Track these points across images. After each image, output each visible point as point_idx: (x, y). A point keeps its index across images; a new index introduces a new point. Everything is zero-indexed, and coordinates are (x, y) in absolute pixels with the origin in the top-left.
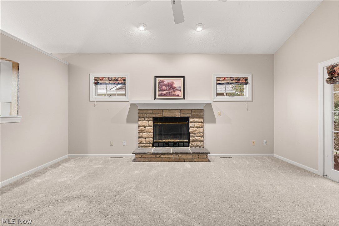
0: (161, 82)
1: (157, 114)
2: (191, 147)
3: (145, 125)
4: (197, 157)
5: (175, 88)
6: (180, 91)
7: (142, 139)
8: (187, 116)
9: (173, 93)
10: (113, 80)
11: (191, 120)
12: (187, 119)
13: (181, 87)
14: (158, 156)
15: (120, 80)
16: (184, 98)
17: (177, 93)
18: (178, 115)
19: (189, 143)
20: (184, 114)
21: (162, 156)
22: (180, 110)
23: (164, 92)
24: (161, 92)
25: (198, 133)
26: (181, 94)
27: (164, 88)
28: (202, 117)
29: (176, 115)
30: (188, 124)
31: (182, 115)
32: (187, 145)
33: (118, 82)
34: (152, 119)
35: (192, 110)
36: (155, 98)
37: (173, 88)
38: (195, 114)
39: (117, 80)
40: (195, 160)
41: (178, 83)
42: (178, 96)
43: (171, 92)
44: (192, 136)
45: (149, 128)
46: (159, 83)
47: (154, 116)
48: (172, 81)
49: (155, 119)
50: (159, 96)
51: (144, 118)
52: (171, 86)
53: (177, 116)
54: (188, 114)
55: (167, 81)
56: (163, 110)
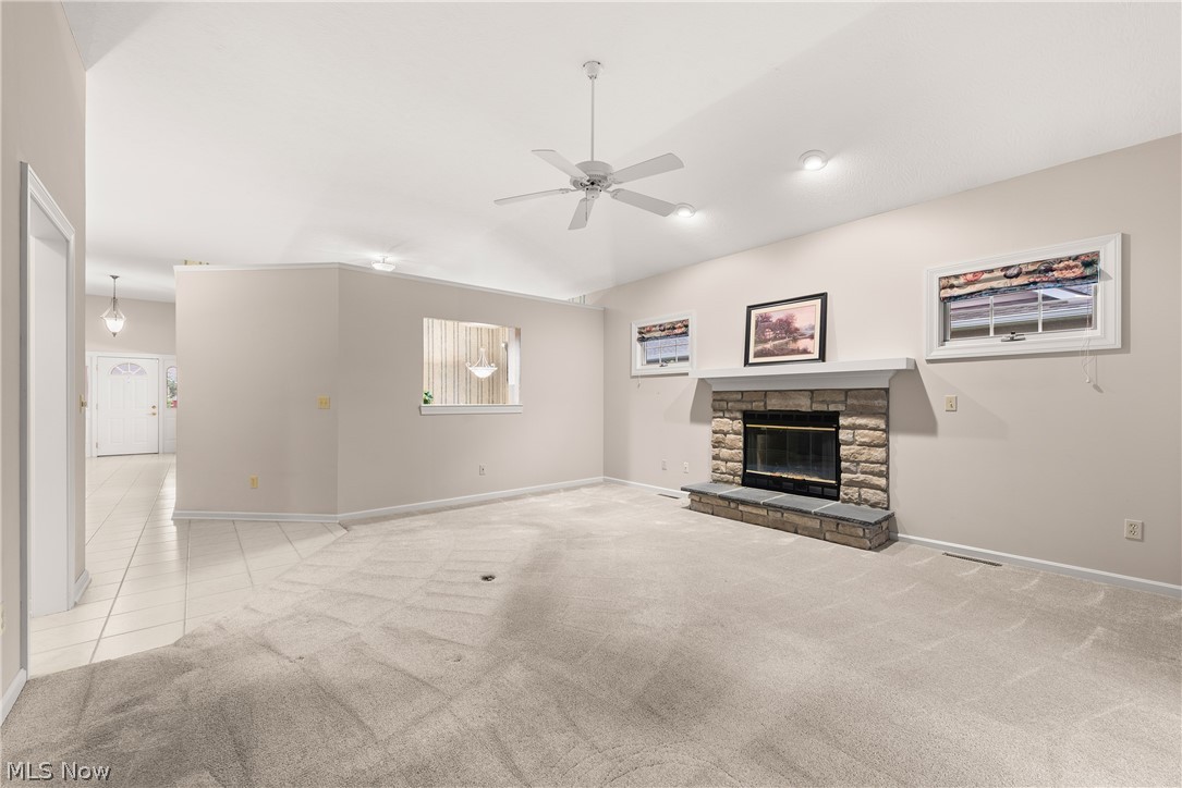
0: (765, 319)
1: (752, 402)
2: (844, 501)
3: (725, 429)
4: (833, 527)
5: (797, 329)
6: (812, 337)
7: (719, 462)
8: (832, 408)
9: (792, 346)
10: (668, 329)
11: (843, 421)
12: (832, 418)
13: (813, 328)
15: (680, 327)
16: (822, 357)
17: (802, 344)
18: (804, 405)
19: (837, 487)
20: (822, 402)
22: (812, 391)
23: (769, 346)
24: (760, 347)
25: (866, 462)
26: (814, 346)
27: (770, 334)
28: (885, 414)
29: (799, 405)
30: (837, 433)
31: (823, 408)
32: (832, 493)
33: (676, 331)
34: (739, 415)
35: (847, 391)
36: (746, 363)
37: (791, 333)
38: (855, 402)
39: (674, 328)
40: (828, 536)
41: (806, 317)
42: (805, 351)
43: (787, 343)
44: (848, 471)
45: (733, 436)
46: (757, 322)
47: (745, 407)
48: (790, 312)
49: (748, 417)
50: (756, 356)
51: (723, 411)
52: (787, 329)
53: (803, 410)
54: (834, 402)
55: (776, 314)
56: (766, 391)
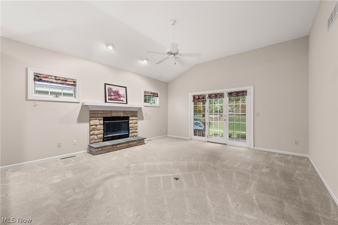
0: (110, 89)
1: (107, 114)
2: (131, 137)
3: (97, 124)
4: (139, 142)
5: (120, 95)
6: (124, 97)
7: (94, 136)
8: (128, 115)
9: (119, 99)
10: (61, 80)
11: (130, 118)
12: (128, 118)
13: (124, 95)
14: (115, 146)
15: (70, 81)
16: (127, 103)
17: (122, 99)
18: (122, 115)
19: (129, 134)
20: (126, 114)
21: (118, 146)
22: (124, 111)
23: (113, 97)
24: (110, 97)
25: (135, 127)
26: (124, 99)
27: (112, 94)
28: (136, 116)
29: (121, 115)
30: (128, 121)
31: (125, 115)
32: (127, 136)
33: (68, 83)
34: (102, 119)
35: (131, 111)
36: (106, 102)
37: (119, 95)
38: (133, 114)
39: (66, 81)
40: (138, 144)
41: (122, 92)
42: (123, 101)
43: (118, 98)
44: (132, 130)
45: (100, 126)
46: (108, 89)
47: (105, 116)
48: (118, 89)
49: (105, 119)
50: (109, 100)
51: (96, 117)
52: (117, 93)
53: (122, 116)
54: (128, 114)
55: (114, 89)
56: (111, 111)
